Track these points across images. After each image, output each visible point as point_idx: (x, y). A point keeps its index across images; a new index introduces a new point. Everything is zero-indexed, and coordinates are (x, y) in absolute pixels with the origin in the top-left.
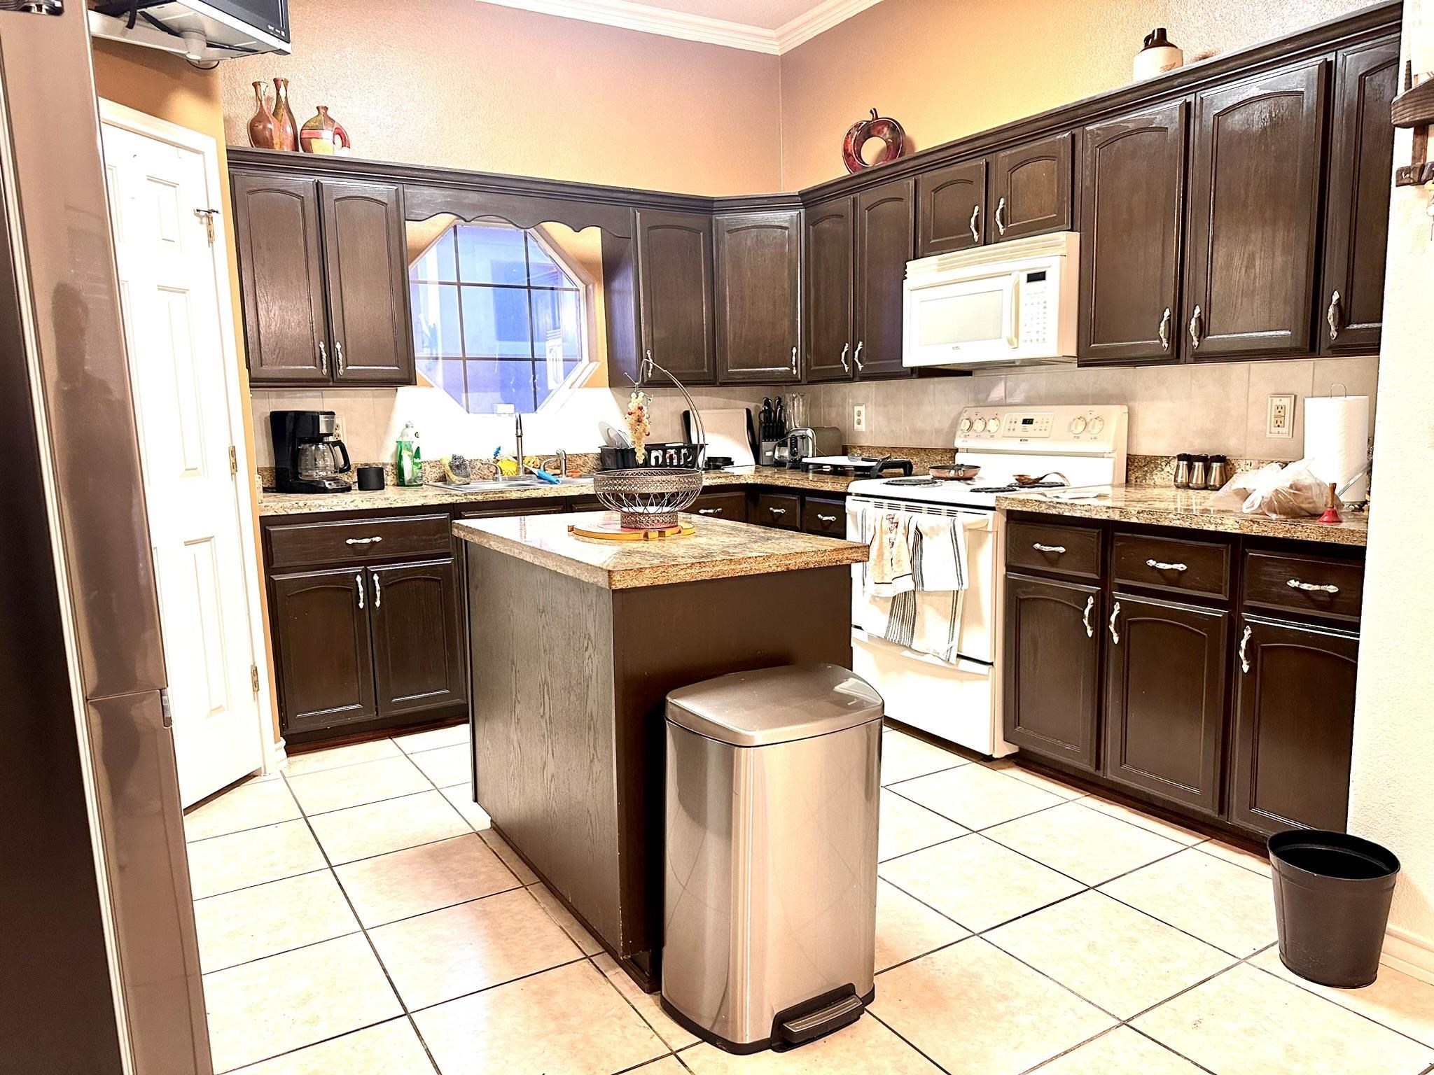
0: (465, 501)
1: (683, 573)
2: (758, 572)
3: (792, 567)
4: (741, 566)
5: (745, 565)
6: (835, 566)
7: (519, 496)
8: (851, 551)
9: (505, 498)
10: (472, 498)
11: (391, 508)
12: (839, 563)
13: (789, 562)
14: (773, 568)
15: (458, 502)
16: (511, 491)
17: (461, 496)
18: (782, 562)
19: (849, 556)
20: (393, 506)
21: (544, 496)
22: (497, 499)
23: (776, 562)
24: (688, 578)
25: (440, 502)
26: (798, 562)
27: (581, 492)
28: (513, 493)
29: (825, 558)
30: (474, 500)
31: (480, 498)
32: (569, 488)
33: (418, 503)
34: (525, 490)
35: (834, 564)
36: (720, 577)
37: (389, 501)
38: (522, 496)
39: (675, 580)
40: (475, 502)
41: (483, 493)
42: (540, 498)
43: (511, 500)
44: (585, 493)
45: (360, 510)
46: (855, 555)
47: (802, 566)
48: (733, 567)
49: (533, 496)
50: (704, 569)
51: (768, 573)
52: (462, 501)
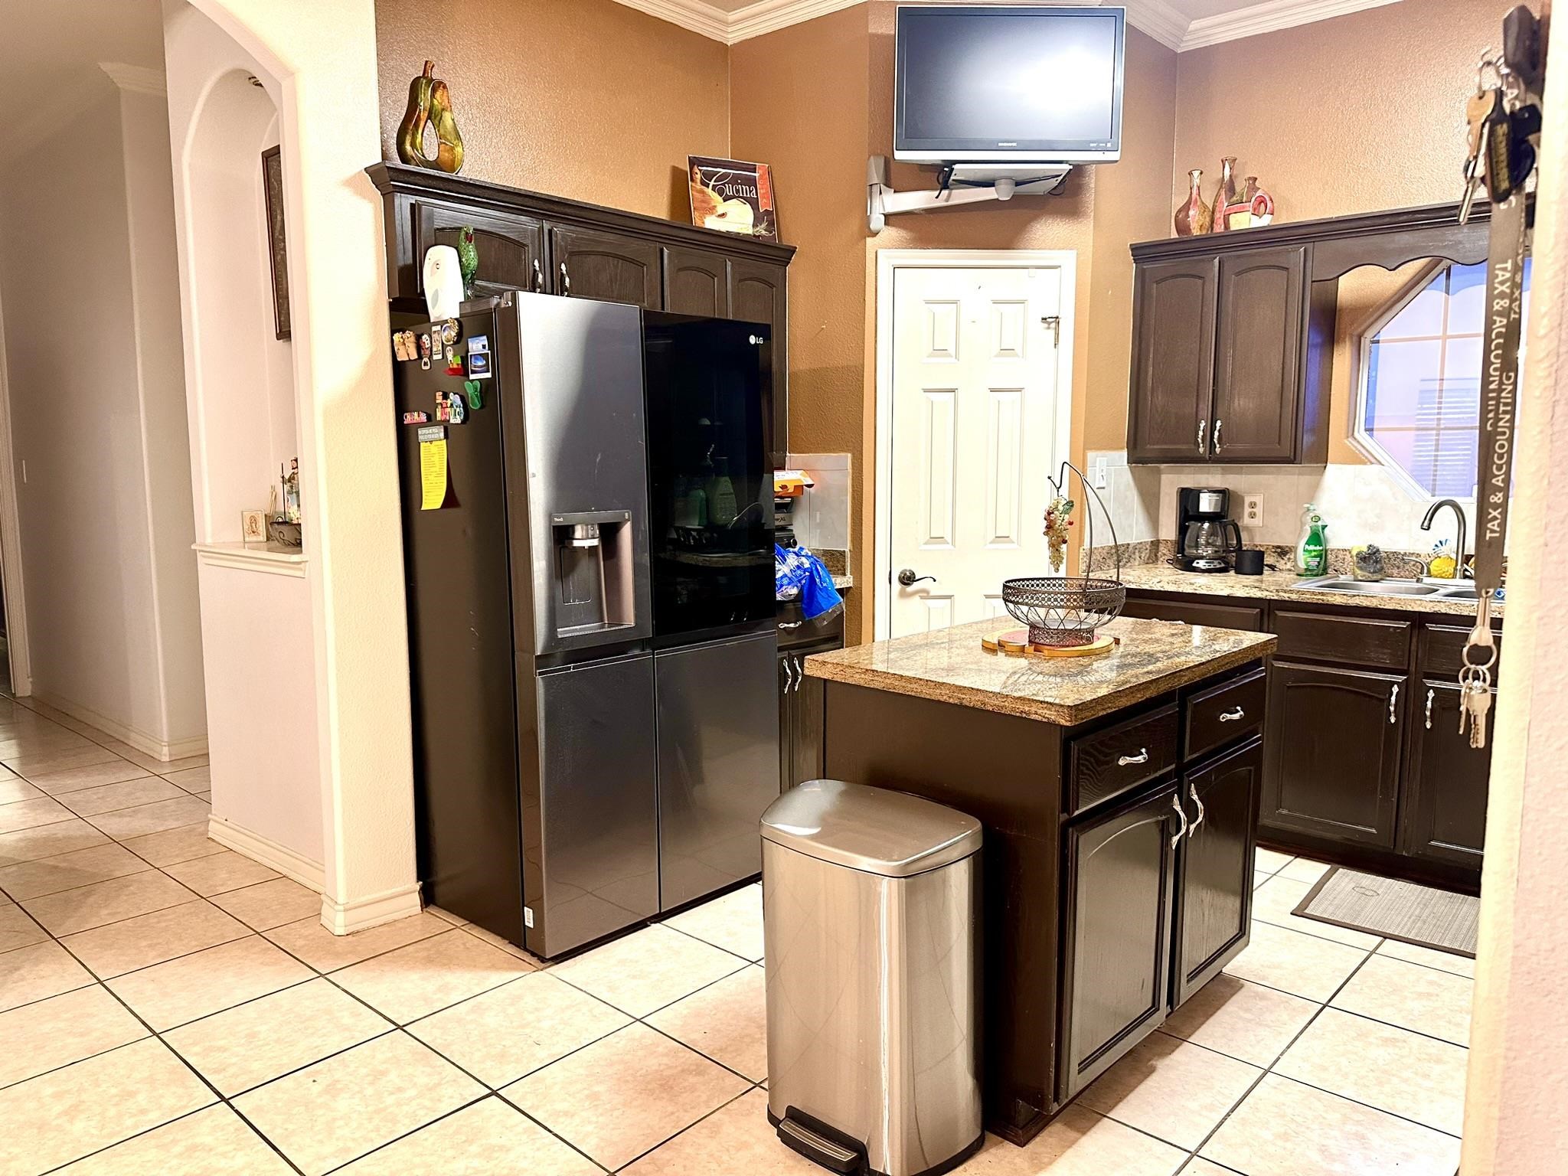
0: (1276, 598)
1: (857, 676)
2: (928, 697)
3: (965, 703)
4: (911, 686)
5: (915, 686)
6: (1019, 716)
7: (1345, 601)
8: (1041, 705)
9: (1325, 602)
10: (1285, 596)
11: (1196, 594)
12: (1024, 715)
13: (964, 696)
14: (945, 697)
15: (1268, 598)
16: (1335, 595)
17: (1271, 592)
18: (956, 694)
19: (1040, 712)
20: (1197, 592)
21: (1379, 606)
22: (1315, 601)
23: (948, 692)
24: (862, 683)
25: (1248, 595)
26: (973, 699)
27: (1436, 609)
28: (1336, 597)
29: (1006, 704)
30: (1287, 599)
31: (1294, 597)
32: (1419, 602)
33: (1225, 593)
34: (1354, 596)
35: (1018, 714)
36: (891, 690)
37: (1194, 587)
38: (1349, 602)
39: (850, 681)
40: (1288, 601)
41: (1299, 592)
42: (1373, 608)
43: (1335, 605)
44: (1443, 611)
45: (1165, 591)
46: (1045, 711)
47: (979, 705)
48: (904, 684)
49: (1364, 605)
50: (876, 678)
51: (939, 701)
52: (1272, 598)
